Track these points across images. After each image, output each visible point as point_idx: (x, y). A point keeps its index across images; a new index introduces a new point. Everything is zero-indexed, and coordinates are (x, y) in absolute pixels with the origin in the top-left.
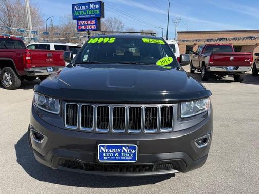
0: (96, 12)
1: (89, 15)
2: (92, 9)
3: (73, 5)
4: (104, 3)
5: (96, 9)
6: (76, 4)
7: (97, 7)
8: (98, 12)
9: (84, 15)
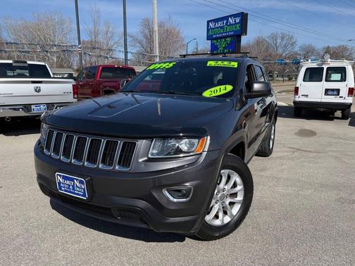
0: (236, 27)
1: (226, 32)
2: (231, 25)
3: (208, 22)
4: (247, 14)
5: (236, 24)
6: (211, 21)
7: (238, 20)
8: (238, 28)
9: (220, 33)
